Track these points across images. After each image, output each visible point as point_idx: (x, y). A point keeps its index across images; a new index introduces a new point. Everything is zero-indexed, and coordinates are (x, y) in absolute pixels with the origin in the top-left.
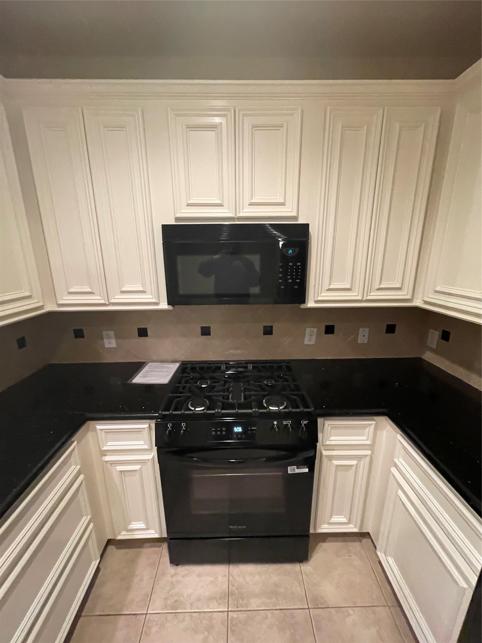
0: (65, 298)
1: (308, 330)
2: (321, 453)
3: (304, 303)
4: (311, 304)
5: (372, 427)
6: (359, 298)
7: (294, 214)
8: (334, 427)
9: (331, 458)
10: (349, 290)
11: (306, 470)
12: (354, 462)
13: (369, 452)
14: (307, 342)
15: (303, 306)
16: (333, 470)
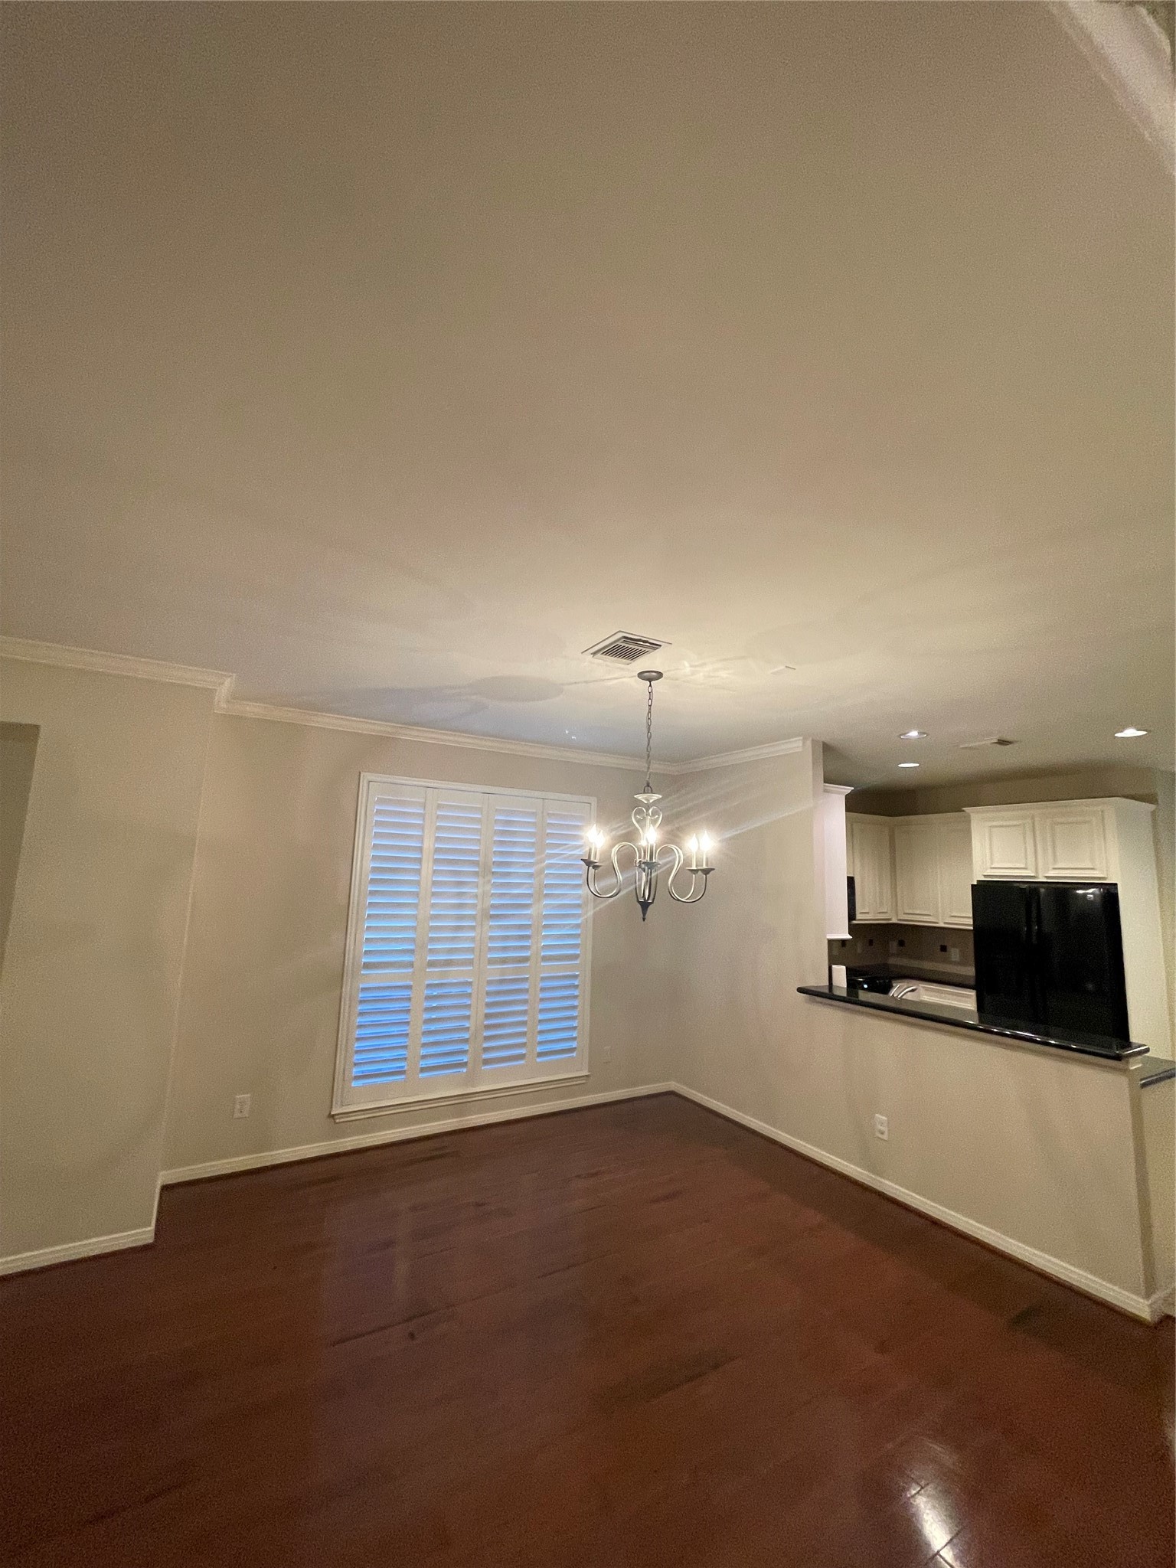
6: (872, 918)
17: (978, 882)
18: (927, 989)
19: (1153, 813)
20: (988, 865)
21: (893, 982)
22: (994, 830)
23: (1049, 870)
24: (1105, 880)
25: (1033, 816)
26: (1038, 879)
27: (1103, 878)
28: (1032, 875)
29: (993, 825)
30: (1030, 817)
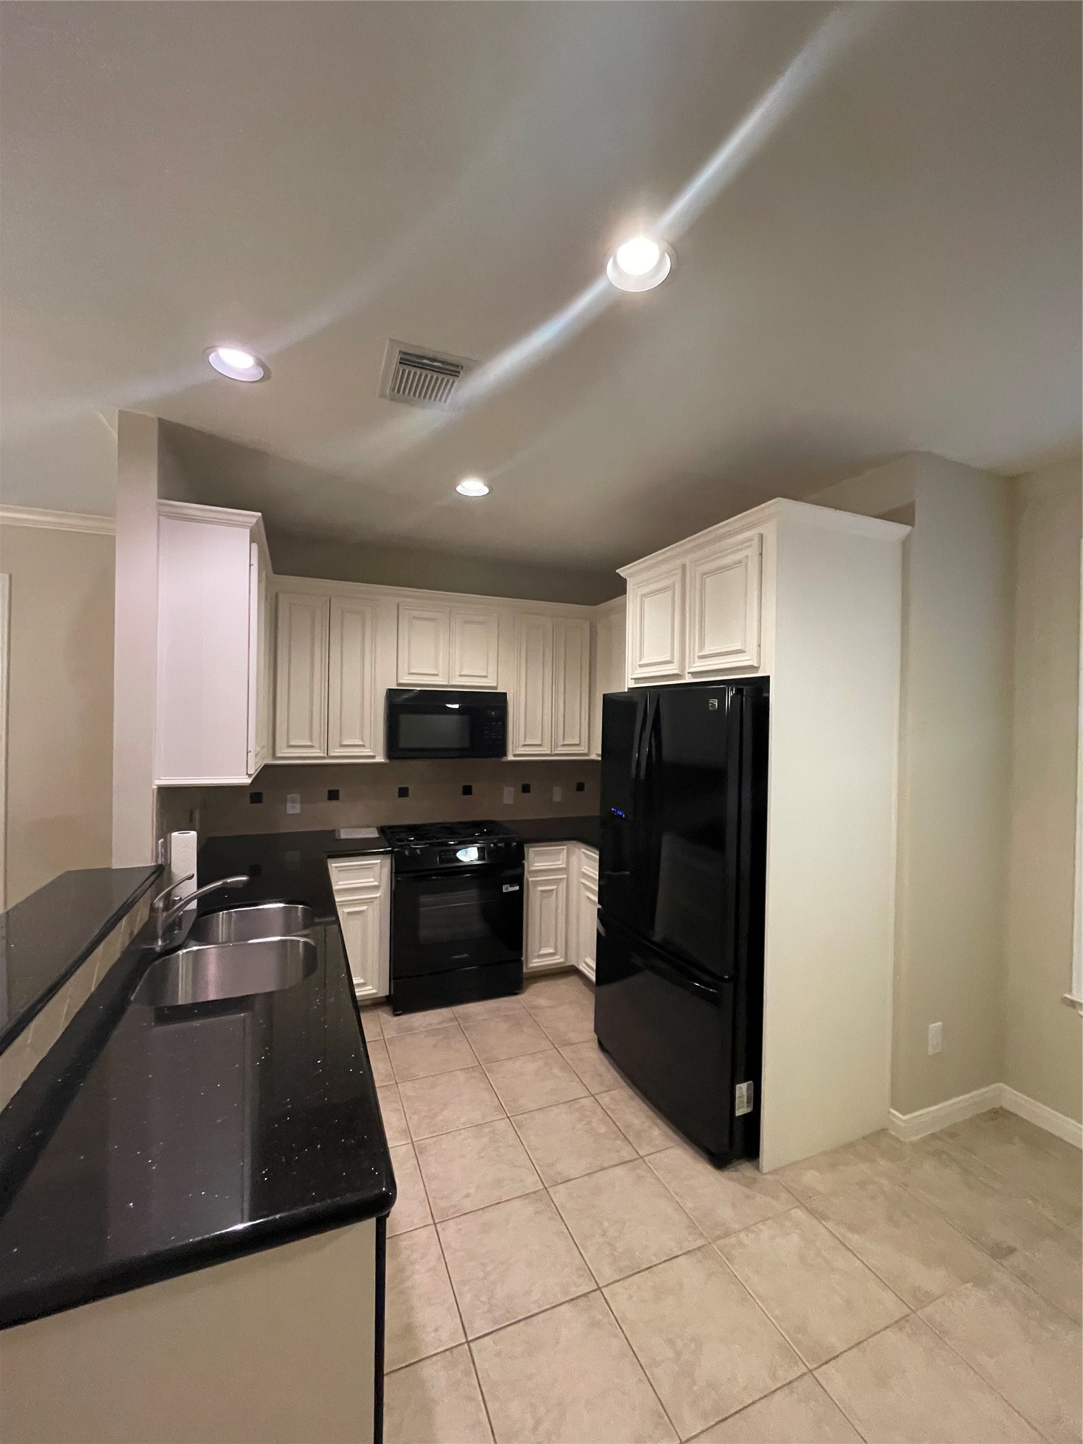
0: (284, 751)
1: (506, 789)
2: (528, 880)
3: (506, 755)
4: (510, 758)
5: (565, 851)
6: (549, 752)
7: (495, 685)
8: (537, 854)
9: (537, 883)
10: (540, 745)
11: (517, 888)
12: (554, 887)
13: (565, 876)
14: (505, 800)
15: (504, 759)
16: (538, 894)
17: (629, 689)
18: (586, 856)
20: (639, 662)
21: (526, 845)
22: (647, 600)
23: (694, 662)
24: (757, 672)
25: (684, 566)
26: (685, 679)
27: (755, 668)
28: (676, 672)
29: (646, 590)
30: (679, 571)
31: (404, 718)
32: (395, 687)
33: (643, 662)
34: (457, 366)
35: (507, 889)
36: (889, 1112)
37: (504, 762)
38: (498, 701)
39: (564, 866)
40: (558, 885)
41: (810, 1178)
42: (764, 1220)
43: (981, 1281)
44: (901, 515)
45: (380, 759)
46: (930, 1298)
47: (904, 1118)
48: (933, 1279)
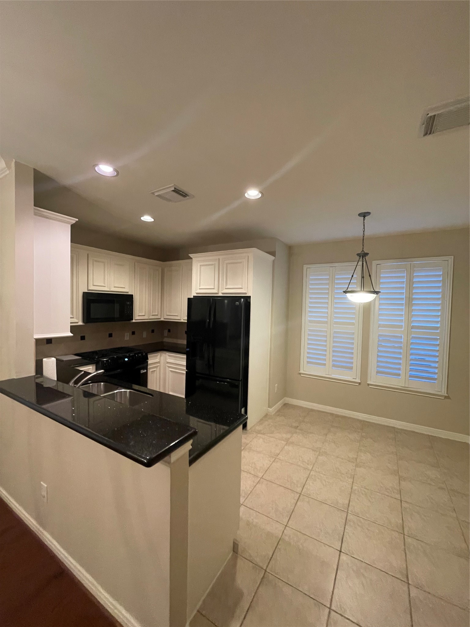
1: (126, 334)
2: (148, 367)
4: (134, 321)
5: (159, 355)
6: (147, 318)
7: (128, 291)
8: (150, 357)
10: (144, 316)
11: (146, 371)
13: (159, 365)
14: (126, 339)
15: (132, 321)
16: (151, 372)
17: (194, 296)
18: (169, 356)
19: (274, 261)
20: (198, 288)
21: (148, 354)
22: (202, 267)
23: (223, 290)
24: (246, 294)
25: (219, 259)
26: (219, 294)
27: (245, 293)
28: (216, 292)
29: (202, 264)
30: (218, 260)
31: (92, 305)
32: (87, 291)
33: (200, 288)
34: (187, 195)
35: (142, 371)
36: (268, 409)
37: (131, 323)
38: (129, 298)
39: (159, 361)
40: (157, 368)
41: (258, 428)
42: (253, 439)
43: (296, 433)
44: (273, 254)
45: (81, 323)
46: (289, 439)
47: (271, 409)
48: (288, 436)
